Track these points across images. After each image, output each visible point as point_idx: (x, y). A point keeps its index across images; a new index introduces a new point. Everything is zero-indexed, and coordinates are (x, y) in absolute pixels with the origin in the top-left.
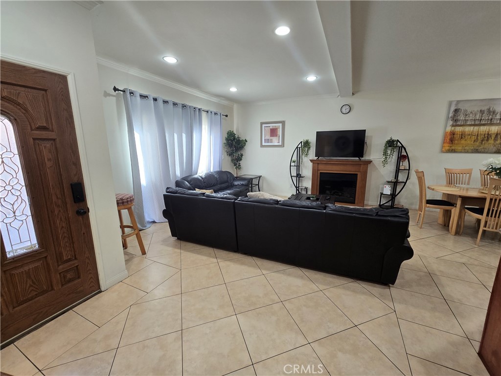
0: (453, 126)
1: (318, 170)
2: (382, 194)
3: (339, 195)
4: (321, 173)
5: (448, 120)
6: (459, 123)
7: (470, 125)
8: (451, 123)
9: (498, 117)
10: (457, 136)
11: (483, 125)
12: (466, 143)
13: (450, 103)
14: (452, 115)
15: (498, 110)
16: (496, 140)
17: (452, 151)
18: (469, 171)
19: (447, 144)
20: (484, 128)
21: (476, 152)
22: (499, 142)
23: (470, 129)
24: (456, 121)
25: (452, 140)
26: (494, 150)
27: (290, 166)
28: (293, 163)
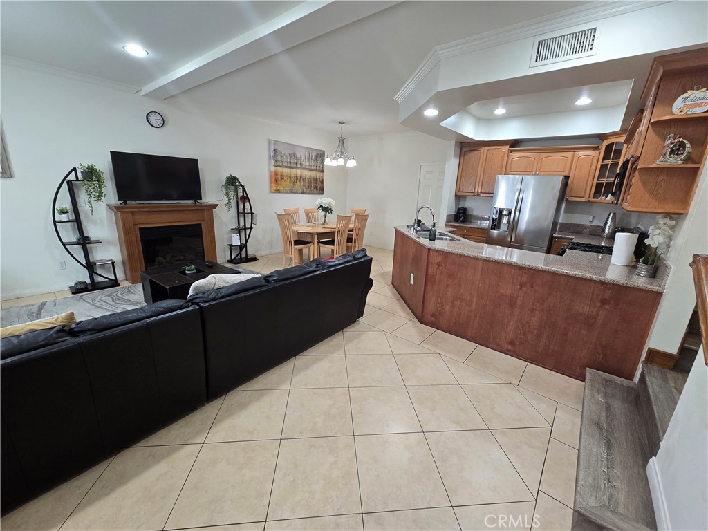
0: (276, 166)
1: (134, 225)
2: (231, 246)
3: (180, 260)
4: (140, 229)
5: (270, 159)
6: (278, 164)
7: (286, 167)
8: (273, 162)
9: (299, 162)
10: (279, 177)
11: (293, 168)
12: (285, 184)
13: (269, 142)
14: (272, 154)
15: (299, 156)
16: (300, 182)
17: (278, 191)
18: (297, 211)
19: (274, 185)
20: (293, 171)
21: (292, 192)
22: (302, 184)
23: (285, 170)
24: (276, 161)
25: (276, 181)
26: (301, 191)
27: (55, 222)
28: (63, 215)
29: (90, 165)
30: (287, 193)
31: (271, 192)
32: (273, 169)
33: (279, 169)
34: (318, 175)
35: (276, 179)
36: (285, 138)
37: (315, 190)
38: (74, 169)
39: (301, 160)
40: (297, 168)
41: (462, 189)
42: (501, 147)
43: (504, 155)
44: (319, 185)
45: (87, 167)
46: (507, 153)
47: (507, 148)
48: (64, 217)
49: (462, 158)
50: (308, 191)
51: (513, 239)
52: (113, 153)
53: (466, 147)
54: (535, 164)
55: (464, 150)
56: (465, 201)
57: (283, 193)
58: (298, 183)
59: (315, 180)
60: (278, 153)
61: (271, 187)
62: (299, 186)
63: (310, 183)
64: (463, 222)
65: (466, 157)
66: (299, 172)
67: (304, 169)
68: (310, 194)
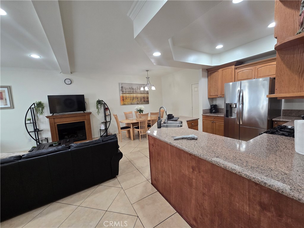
2: (100, 130)
3: (75, 137)
4: (57, 125)
5: (120, 91)
6: (124, 92)
7: (128, 93)
8: (121, 92)
9: (135, 91)
10: (125, 98)
11: (132, 93)
12: (128, 101)
13: (119, 84)
14: (121, 89)
15: (134, 88)
16: (136, 99)
17: (124, 104)
18: (131, 113)
19: (122, 102)
20: (132, 95)
21: (132, 104)
22: (137, 100)
23: (128, 95)
24: (123, 91)
25: (123, 100)
26: (136, 103)
27: (26, 124)
28: (28, 121)
29: (40, 101)
30: (129, 105)
31: (121, 105)
32: (121, 95)
33: (124, 95)
34: (145, 95)
35: (123, 99)
36: (127, 82)
37: (144, 103)
38: (34, 104)
39: (135, 90)
40: (134, 93)
41: (212, 94)
42: (229, 67)
43: (232, 71)
44: (146, 100)
45: (38, 102)
46: (234, 70)
47: (233, 67)
48: (29, 122)
49: (209, 77)
50: (140, 103)
51: (241, 123)
52: (48, 96)
53: (210, 71)
54: (253, 73)
55: (209, 73)
56: (216, 101)
57: (127, 105)
58: (135, 100)
59: (144, 98)
60: (124, 88)
61: (121, 103)
62: (135, 101)
63: (141, 99)
64: (214, 113)
65: (211, 76)
66: (135, 95)
67: (138, 93)
68: (141, 104)
